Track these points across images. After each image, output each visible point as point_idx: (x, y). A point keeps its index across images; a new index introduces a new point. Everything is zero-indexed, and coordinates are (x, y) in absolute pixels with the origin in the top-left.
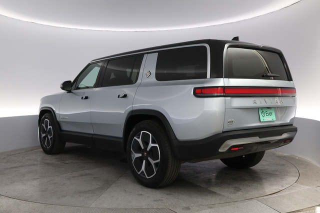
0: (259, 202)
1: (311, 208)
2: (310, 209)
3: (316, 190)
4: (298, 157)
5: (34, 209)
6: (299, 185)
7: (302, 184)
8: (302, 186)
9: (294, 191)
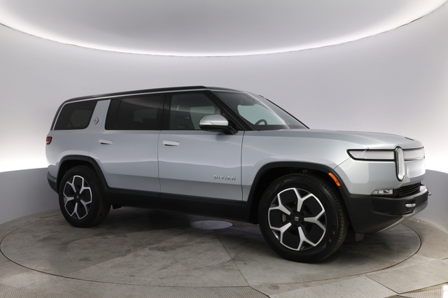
0: (368, 279)
1: (437, 287)
3: (443, 264)
4: (420, 221)
6: (421, 257)
8: (425, 258)
9: (414, 264)
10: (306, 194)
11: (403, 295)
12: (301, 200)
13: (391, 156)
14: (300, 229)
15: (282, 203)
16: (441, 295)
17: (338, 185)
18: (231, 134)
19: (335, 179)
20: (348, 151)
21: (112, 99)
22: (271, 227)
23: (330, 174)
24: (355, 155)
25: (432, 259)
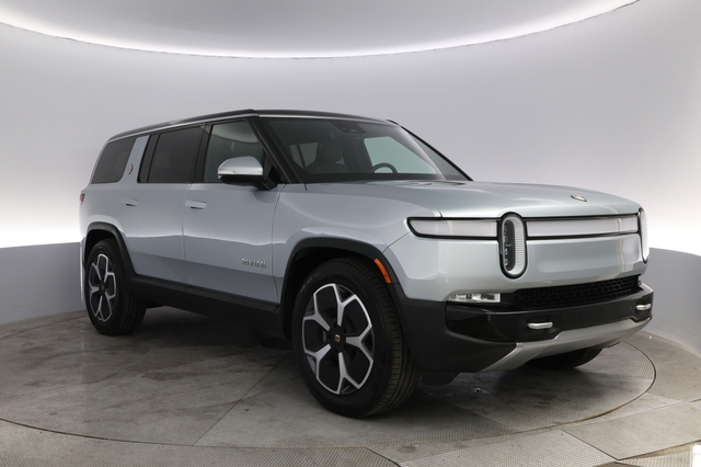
0: (566, 435)
1: (682, 448)
2: (678, 449)
3: (693, 409)
4: (655, 337)
5: (72, 451)
6: (655, 397)
7: (662, 394)
8: (662, 399)
9: (643, 410)
10: (349, 295)
11: (625, 462)
12: (342, 305)
13: (492, 230)
14: (340, 355)
15: (320, 311)
16: (688, 462)
17: (388, 280)
18: (267, 190)
19: (384, 272)
20: (409, 220)
21: (151, 135)
22: (307, 351)
23: (377, 261)
24: (421, 227)
25: (674, 402)
